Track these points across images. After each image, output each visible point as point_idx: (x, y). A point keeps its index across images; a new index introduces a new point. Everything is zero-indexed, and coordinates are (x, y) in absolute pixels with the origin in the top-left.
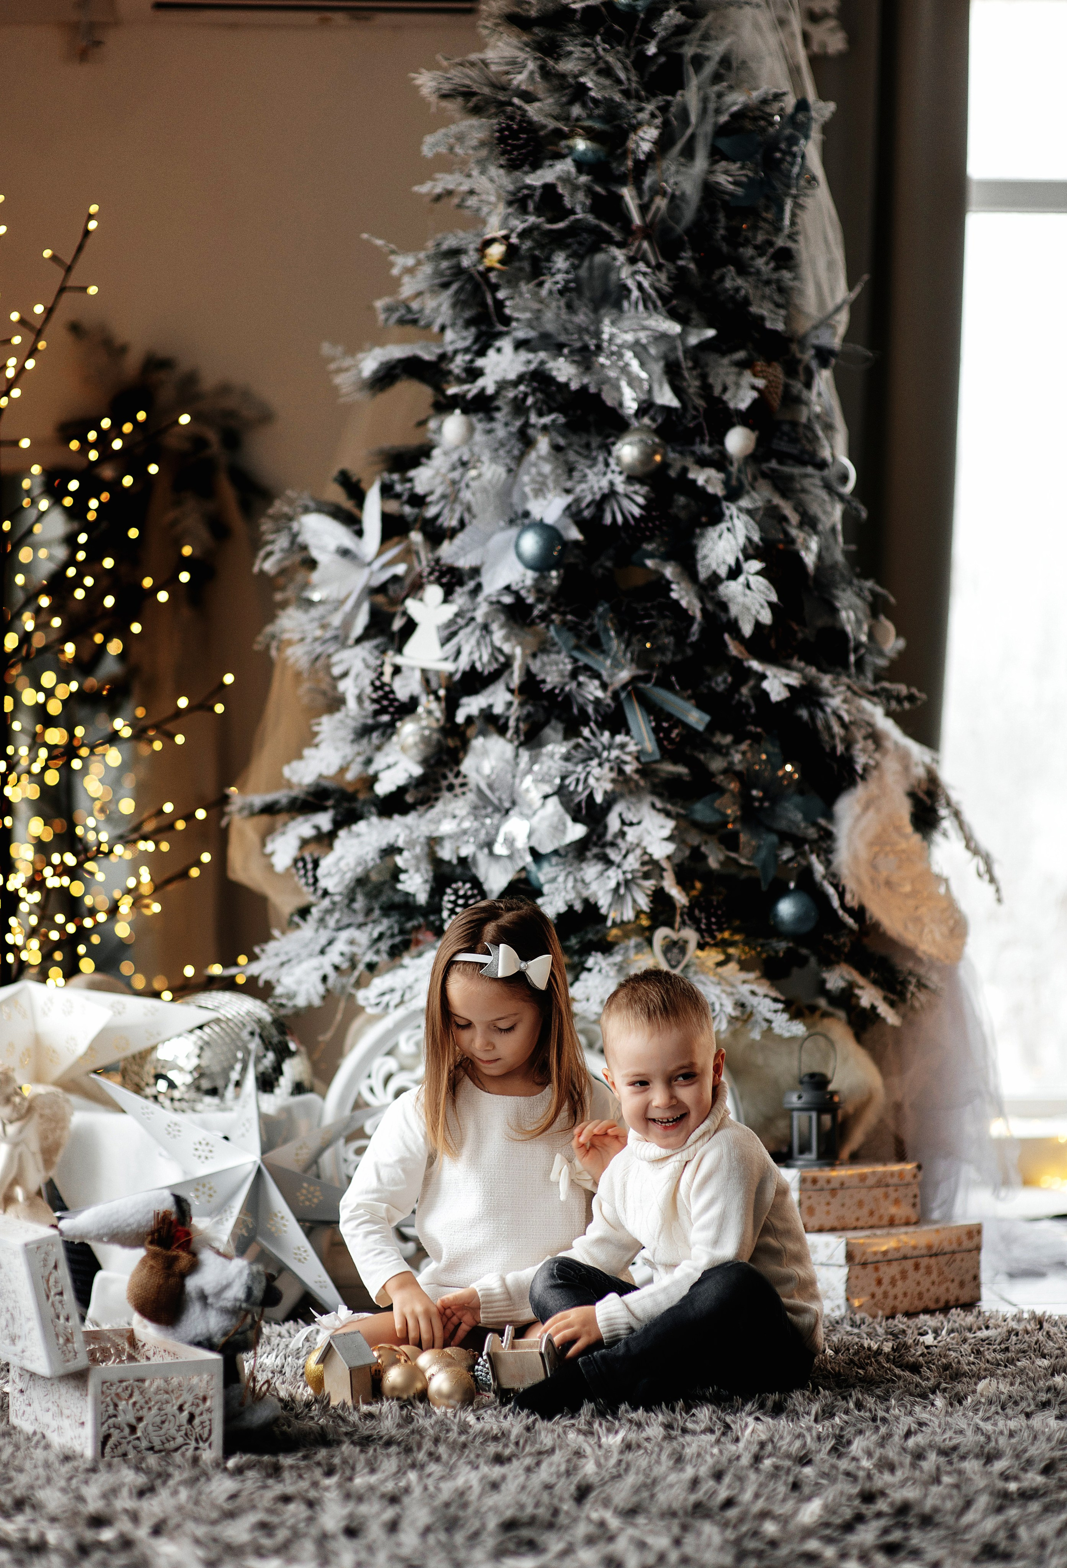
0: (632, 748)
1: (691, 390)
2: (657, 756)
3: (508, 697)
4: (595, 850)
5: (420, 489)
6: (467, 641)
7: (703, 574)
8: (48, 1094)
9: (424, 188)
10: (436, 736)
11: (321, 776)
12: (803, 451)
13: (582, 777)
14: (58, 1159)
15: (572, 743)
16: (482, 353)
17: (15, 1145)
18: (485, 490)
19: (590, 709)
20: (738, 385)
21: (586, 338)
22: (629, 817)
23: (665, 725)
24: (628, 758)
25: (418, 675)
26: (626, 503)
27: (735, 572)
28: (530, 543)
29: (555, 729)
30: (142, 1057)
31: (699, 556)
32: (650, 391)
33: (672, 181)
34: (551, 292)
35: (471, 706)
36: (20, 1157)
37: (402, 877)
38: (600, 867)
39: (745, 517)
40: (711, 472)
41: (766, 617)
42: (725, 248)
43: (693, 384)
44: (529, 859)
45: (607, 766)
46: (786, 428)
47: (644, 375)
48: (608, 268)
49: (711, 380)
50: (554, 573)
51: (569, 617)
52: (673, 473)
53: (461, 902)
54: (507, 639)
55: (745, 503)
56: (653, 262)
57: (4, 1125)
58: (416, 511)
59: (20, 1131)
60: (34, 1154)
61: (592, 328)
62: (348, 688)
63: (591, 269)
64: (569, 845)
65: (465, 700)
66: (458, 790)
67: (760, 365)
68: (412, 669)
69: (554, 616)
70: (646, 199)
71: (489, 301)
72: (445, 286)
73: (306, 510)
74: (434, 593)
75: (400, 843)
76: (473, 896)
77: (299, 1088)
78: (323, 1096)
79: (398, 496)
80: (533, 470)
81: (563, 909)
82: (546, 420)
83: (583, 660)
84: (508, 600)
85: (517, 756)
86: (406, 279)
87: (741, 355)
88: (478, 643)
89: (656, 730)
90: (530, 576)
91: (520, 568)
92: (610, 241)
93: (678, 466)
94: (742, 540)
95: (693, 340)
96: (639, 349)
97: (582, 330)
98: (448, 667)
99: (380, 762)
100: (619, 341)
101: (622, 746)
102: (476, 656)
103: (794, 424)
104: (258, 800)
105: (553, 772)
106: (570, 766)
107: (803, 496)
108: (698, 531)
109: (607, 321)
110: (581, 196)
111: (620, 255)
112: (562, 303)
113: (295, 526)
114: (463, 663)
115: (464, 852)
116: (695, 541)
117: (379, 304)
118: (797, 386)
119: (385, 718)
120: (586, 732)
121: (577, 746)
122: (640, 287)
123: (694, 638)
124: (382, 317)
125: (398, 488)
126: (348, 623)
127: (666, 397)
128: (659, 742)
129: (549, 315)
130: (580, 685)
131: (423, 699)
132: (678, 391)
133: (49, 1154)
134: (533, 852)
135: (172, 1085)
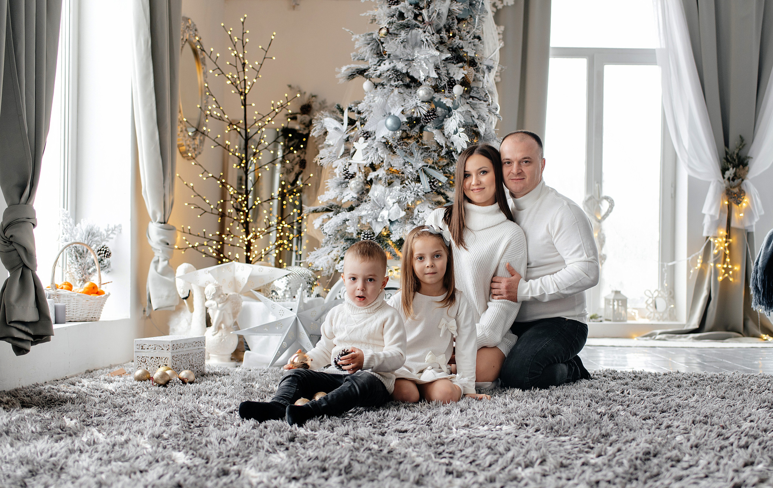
0: (421, 187)
1: (442, 74)
2: (430, 190)
3: (384, 172)
4: (410, 221)
5: (360, 109)
6: (371, 155)
7: (446, 134)
8: (233, 295)
9: (363, 15)
10: (361, 185)
11: (329, 199)
12: (480, 96)
13: (405, 196)
14: (238, 315)
15: (402, 186)
16: (380, 65)
17: (221, 310)
18: (377, 106)
19: (409, 176)
20: (458, 73)
21: (409, 56)
22: (420, 210)
23: (432, 180)
24: (419, 190)
25: (356, 165)
26: (421, 109)
27: (456, 132)
28: (390, 122)
29: (398, 182)
30: (269, 285)
31: (445, 127)
32: (429, 73)
33: (438, 8)
34: (398, 42)
35: (372, 175)
36: (224, 315)
37: (348, 228)
38: (411, 225)
39: (459, 114)
40: (449, 99)
41: (465, 146)
42: (457, 32)
43: (443, 71)
44: (388, 223)
45: (413, 193)
46: (475, 89)
47: (427, 68)
48: (417, 35)
49: (449, 72)
50: (398, 132)
51: (404, 147)
52: (436, 100)
53: (366, 236)
54: (382, 153)
55: (459, 110)
56: (431, 33)
57: (218, 304)
58: (359, 115)
59: (223, 306)
60: (229, 314)
61: (411, 54)
62: (337, 171)
63: (411, 35)
64: (401, 218)
65: (370, 174)
66: (368, 202)
67: (466, 66)
68: (355, 163)
69: (399, 147)
70: (430, 14)
71: (381, 48)
72: (369, 44)
73: (327, 116)
74: (362, 139)
75: (348, 218)
76: (370, 234)
77: (318, 296)
78: (325, 298)
79: (354, 111)
80: (392, 99)
81: (398, 238)
82: (396, 83)
83: (407, 160)
84: (384, 141)
85: (385, 191)
86: (356, 42)
87: (461, 64)
88: (374, 154)
89: (430, 182)
90: (391, 133)
91: (388, 131)
92: (418, 27)
93: (438, 98)
94: (458, 122)
95: (444, 58)
96: (426, 60)
97: (408, 54)
98: (365, 162)
99: (345, 193)
100: (420, 58)
101: (419, 187)
102: (373, 158)
103: (478, 88)
104: (312, 208)
105: (396, 195)
106: (401, 193)
107: (479, 109)
108: (445, 120)
109: (416, 52)
110: (410, 13)
111: (421, 31)
112: (402, 45)
113: (322, 121)
114: (369, 162)
115: (368, 221)
116: (444, 123)
117: (352, 54)
118: (480, 75)
119: (347, 180)
120: (407, 182)
121: (404, 187)
122: (427, 40)
123: (443, 154)
124: (353, 58)
125: (353, 109)
126: (338, 151)
127: (434, 75)
128: (431, 185)
129: (398, 50)
130: (406, 168)
131: (358, 173)
132: (438, 74)
133: (235, 314)
134: (390, 220)
135: (277, 294)
